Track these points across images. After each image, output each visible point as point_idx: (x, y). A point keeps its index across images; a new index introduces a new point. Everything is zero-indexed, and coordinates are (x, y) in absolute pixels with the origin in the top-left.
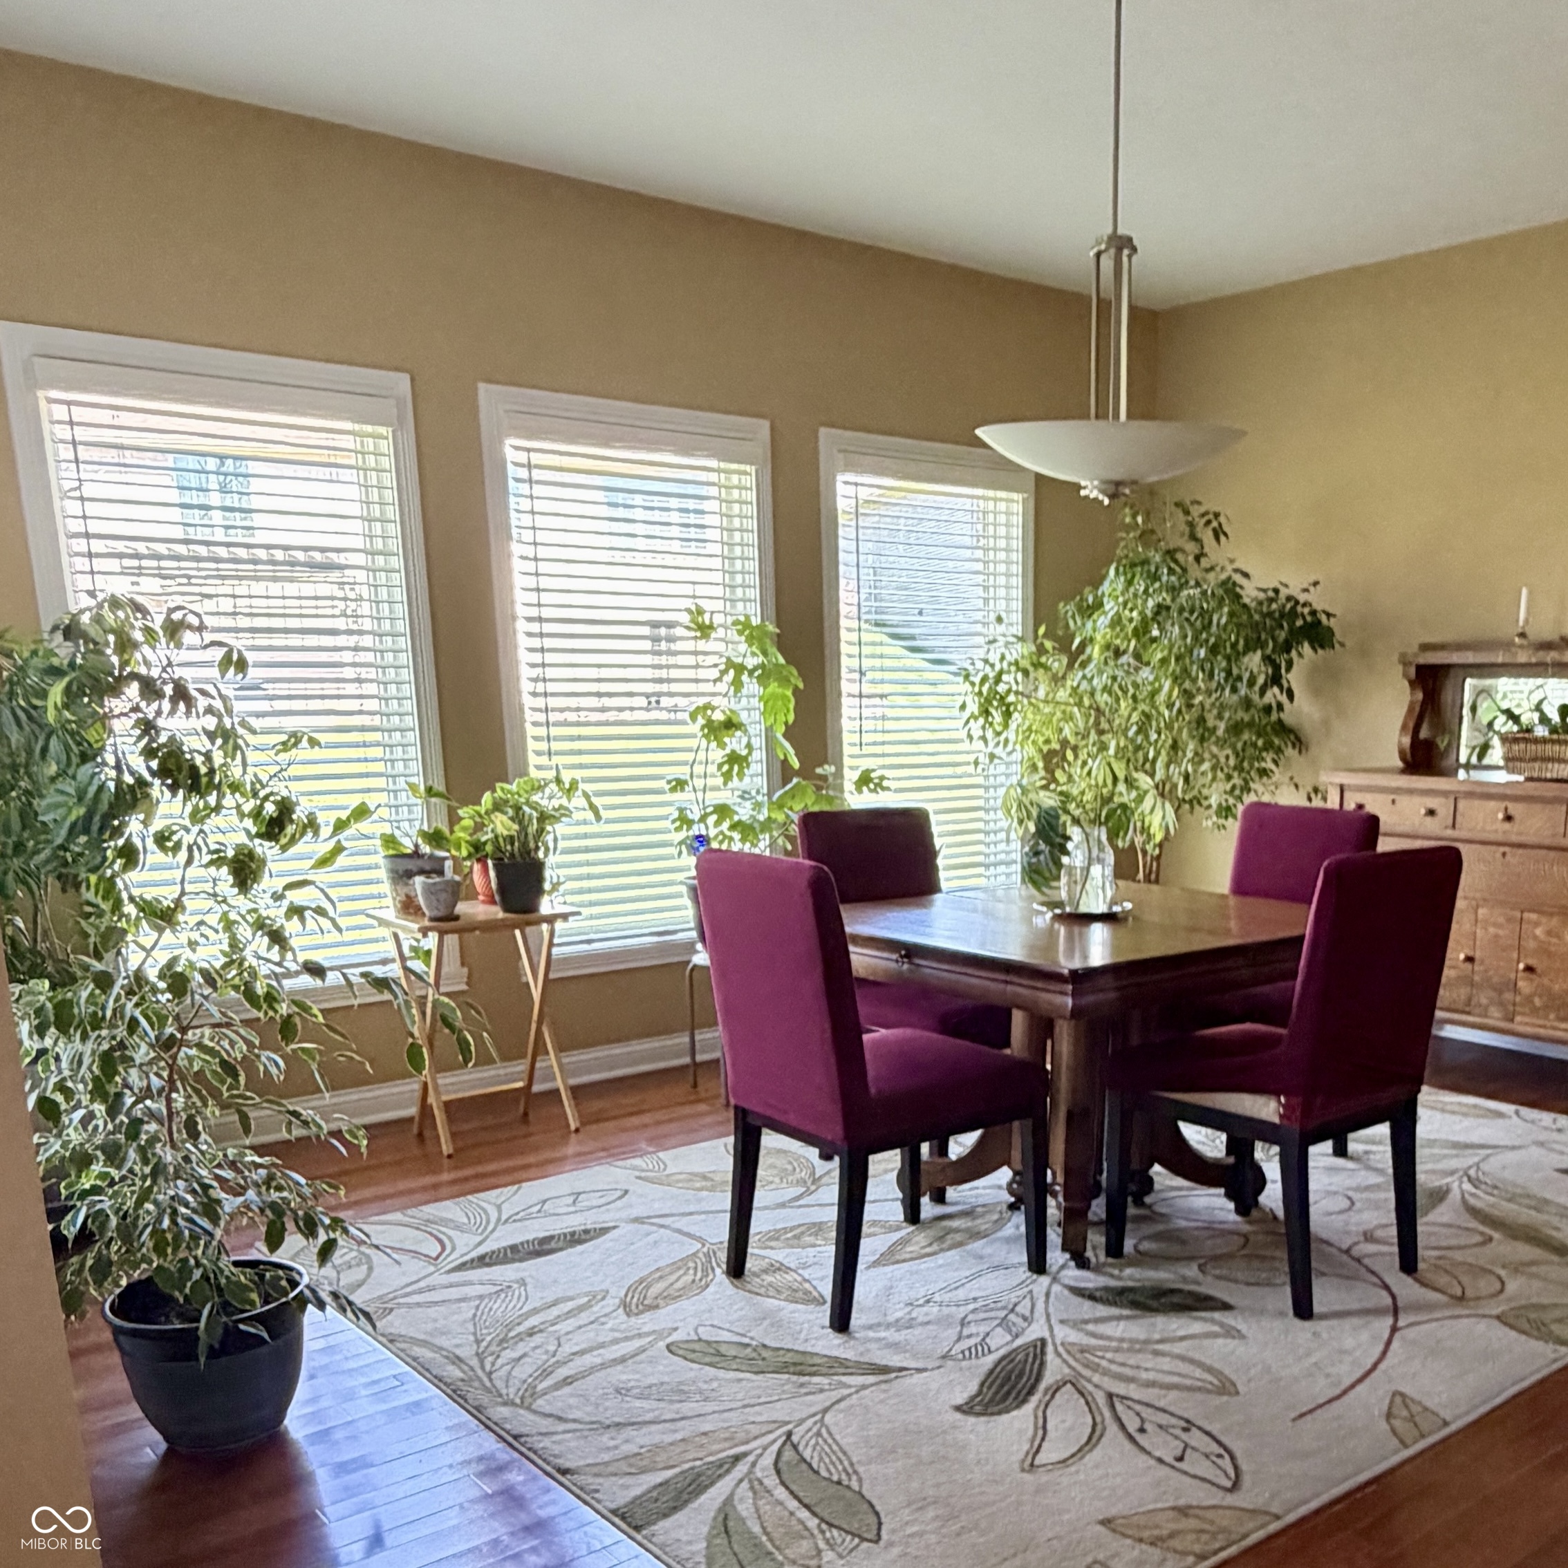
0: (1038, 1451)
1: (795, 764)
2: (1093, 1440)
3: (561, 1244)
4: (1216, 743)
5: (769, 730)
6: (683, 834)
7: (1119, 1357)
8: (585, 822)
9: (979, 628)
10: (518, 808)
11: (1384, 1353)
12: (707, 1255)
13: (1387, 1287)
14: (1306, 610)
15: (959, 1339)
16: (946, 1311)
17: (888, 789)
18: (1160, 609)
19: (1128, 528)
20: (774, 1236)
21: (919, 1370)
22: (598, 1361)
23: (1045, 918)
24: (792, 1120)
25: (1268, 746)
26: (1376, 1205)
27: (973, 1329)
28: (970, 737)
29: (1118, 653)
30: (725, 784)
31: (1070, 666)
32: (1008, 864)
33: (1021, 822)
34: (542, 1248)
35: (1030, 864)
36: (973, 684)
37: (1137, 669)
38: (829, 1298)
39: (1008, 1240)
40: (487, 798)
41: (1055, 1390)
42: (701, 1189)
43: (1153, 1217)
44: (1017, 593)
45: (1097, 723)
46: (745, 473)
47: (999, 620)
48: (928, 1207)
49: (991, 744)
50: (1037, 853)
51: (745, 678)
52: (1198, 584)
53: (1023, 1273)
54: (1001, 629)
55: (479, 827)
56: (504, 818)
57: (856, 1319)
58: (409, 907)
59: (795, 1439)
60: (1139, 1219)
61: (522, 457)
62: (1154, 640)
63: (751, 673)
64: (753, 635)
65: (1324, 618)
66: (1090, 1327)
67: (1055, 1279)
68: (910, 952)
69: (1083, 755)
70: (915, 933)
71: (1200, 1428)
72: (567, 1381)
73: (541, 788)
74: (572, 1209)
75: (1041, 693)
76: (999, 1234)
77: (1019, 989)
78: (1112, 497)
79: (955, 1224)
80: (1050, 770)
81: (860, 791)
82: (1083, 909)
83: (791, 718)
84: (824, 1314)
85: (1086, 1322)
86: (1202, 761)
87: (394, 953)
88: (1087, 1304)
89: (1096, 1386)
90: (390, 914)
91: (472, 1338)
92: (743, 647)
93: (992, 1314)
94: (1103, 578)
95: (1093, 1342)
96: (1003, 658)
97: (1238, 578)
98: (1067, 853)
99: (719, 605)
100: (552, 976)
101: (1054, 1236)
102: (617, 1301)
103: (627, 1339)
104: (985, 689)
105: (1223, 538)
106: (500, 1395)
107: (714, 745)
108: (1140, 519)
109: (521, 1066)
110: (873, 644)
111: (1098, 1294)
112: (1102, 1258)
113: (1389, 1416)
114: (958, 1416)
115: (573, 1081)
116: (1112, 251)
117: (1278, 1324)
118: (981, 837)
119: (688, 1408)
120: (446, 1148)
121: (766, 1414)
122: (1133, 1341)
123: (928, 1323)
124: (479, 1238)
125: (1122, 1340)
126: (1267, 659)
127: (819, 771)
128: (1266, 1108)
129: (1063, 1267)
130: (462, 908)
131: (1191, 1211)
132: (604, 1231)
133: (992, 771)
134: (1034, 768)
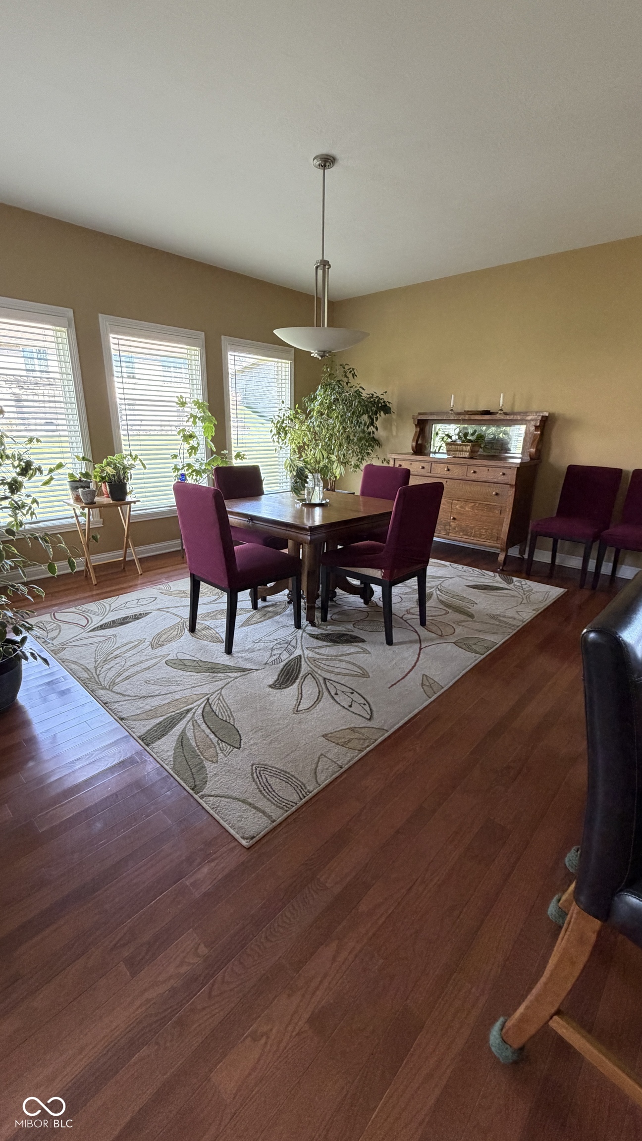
0: (299, 704)
1: (215, 450)
2: (319, 699)
3: (131, 620)
4: (353, 444)
5: (206, 438)
6: (176, 473)
7: (327, 663)
8: (140, 469)
9: (276, 405)
10: (115, 464)
11: (418, 659)
12: (183, 623)
13: (416, 632)
14: (382, 401)
15: (271, 656)
16: (266, 644)
17: (246, 458)
18: (336, 400)
19: (325, 373)
20: (207, 615)
21: (257, 670)
22: (139, 669)
23: (299, 505)
24: (210, 579)
25: (370, 445)
26: (410, 600)
27: (275, 652)
28: (274, 441)
29: (322, 414)
30: (190, 456)
31: (306, 418)
32: (286, 483)
33: (291, 472)
34: (124, 621)
35: (294, 486)
36: (274, 424)
37: (328, 420)
38: (224, 640)
39: (288, 615)
40: (105, 461)
41: (305, 677)
42: (182, 597)
43: (337, 606)
44: (288, 394)
45: (315, 437)
46: (196, 350)
47: (283, 402)
48: (260, 603)
49: (281, 444)
50: (296, 483)
51: (197, 420)
52: (347, 392)
53: (293, 629)
54: (284, 405)
55: (103, 471)
56: (110, 468)
57: (234, 649)
58: (78, 499)
59: (210, 701)
60: (333, 606)
61: (116, 341)
62: (333, 410)
63: (199, 418)
64: (199, 405)
65: (388, 404)
66: (317, 650)
67: (304, 631)
68: (252, 518)
69: (310, 447)
70: (253, 511)
71: (357, 692)
72: (128, 678)
73: (125, 458)
74: (136, 605)
75: (297, 427)
76: (285, 613)
77: (292, 533)
78: (322, 357)
79: (270, 609)
80: (300, 453)
81: (236, 459)
82: (313, 502)
83: (214, 434)
84: (222, 647)
85: (315, 648)
86: (349, 450)
87: (74, 515)
88: (315, 640)
89: (319, 675)
90: (72, 502)
91: (93, 660)
92: (197, 410)
93: (282, 646)
94: (317, 389)
95: (318, 656)
96: (284, 415)
97: (361, 390)
98: (307, 483)
99: (188, 395)
100: (131, 521)
101: (303, 614)
102: (149, 643)
103: (151, 659)
104: (278, 425)
105: (355, 377)
106: (101, 685)
107: (185, 443)
108: (329, 370)
109: (122, 552)
110: (241, 410)
111: (319, 637)
112: (320, 621)
113: (422, 684)
114: (270, 689)
115: (138, 557)
116: (322, 266)
117: (381, 648)
118: (278, 474)
119: (173, 688)
120: (94, 582)
121: (200, 690)
122: (332, 656)
123: (260, 650)
124: (102, 618)
125: (327, 655)
126: (370, 417)
127: (222, 452)
128: (378, 574)
129: (307, 626)
130: (97, 499)
131: (349, 603)
132: (147, 614)
133: (281, 452)
134: (295, 451)
